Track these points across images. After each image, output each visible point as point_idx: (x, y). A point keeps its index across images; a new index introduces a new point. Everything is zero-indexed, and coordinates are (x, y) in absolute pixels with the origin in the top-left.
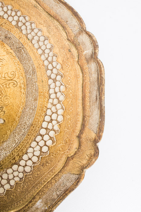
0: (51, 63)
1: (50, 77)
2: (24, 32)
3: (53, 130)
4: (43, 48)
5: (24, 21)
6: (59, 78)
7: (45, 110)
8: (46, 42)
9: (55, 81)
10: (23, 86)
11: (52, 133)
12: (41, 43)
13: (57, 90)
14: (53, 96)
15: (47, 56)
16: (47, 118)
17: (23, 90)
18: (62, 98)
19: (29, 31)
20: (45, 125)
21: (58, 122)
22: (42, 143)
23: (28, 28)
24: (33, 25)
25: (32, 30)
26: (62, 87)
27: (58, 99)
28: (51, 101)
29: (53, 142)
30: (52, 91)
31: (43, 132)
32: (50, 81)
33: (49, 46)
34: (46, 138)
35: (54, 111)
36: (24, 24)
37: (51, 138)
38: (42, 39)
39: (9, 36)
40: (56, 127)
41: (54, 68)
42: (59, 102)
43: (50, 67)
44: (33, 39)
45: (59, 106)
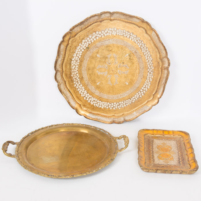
0: (150, 66)
1: (149, 72)
2: (143, 51)
3: (145, 90)
4: (149, 59)
5: (144, 46)
6: (152, 72)
7: (144, 83)
8: (151, 57)
9: (150, 73)
10: (138, 73)
11: (144, 92)
12: (148, 57)
13: (150, 77)
14: (148, 79)
15: (149, 63)
16: (144, 86)
17: (138, 75)
18: (151, 80)
19: (145, 51)
20: (143, 88)
21: (148, 88)
22: (140, 94)
23: (145, 50)
24: (147, 49)
25: (146, 51)
26: (152, 76)
27: (150, 80)
28: (147, 80)
29: (144, 95)
30: (148, 77)
31: (141, 90)
32: (148, 73)
33: (151, 59)
34: (142, 93)
35: (147, 84)
36: (144, 48)
37: (144, 93)
38: (149, 55)
39: (136, 51)
40: (146, 90)
41: (151, 68)
42: (150, 81)
43: (150, 68)
44: (146, 55)
45: (149, 83)
